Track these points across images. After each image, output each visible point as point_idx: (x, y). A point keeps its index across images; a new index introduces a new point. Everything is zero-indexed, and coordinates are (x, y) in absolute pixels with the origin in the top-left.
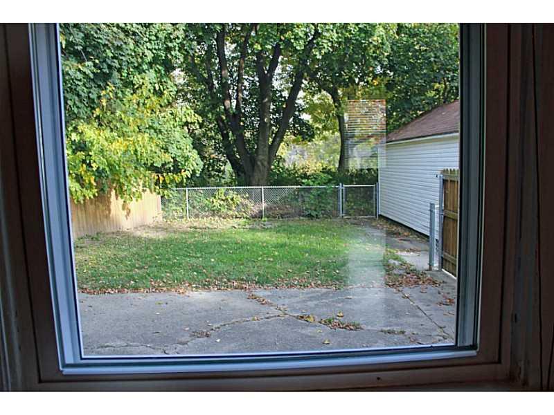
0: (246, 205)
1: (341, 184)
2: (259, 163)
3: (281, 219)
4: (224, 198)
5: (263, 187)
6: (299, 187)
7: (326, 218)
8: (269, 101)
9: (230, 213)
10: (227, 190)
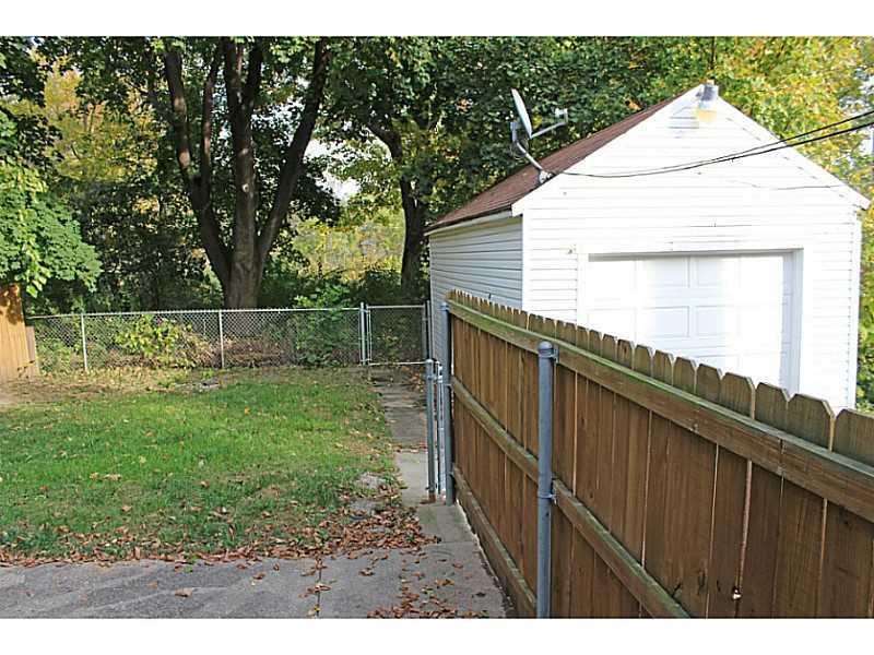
0: (192, 345)
1: (362, 304)
2: (238, 265)
3: (255, 369)
4: (150, 331)
5: (220, 311)
6: (287, 310)
7: (337, 366)
8: (251, 153)
9: (163, 359)
10: (158, 317)
